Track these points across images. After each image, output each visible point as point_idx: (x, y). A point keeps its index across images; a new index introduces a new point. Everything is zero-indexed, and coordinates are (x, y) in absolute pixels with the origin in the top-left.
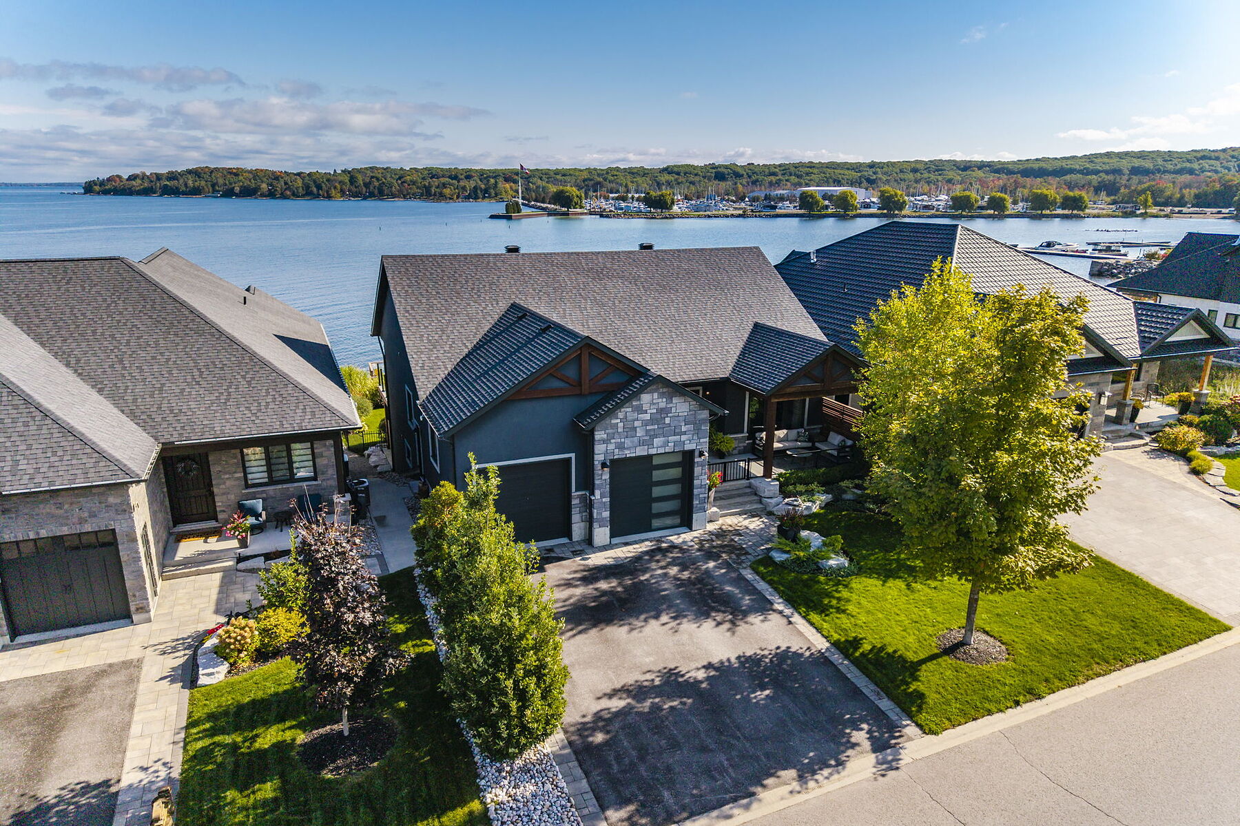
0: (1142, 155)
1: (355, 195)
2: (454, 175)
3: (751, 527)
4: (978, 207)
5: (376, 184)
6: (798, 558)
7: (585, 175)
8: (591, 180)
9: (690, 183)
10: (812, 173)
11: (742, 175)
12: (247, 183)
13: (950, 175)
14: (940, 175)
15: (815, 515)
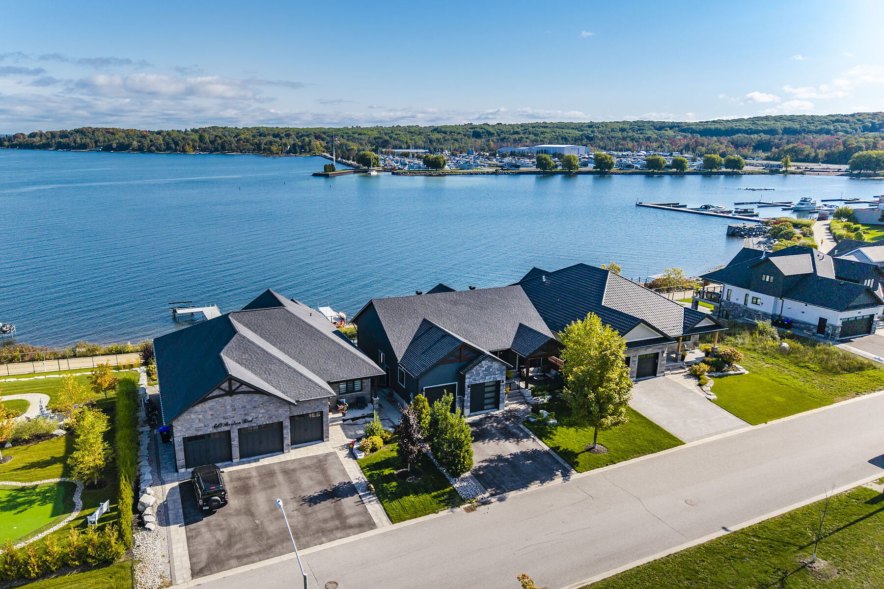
0: (791, 119)
1: (204, 150)
2: (276, 134)
3: (521, 408)
4: (666, 166)
5: (220, 141)
6: (539, 420)
7: (375, 134)
8: (380, 138)
9: (454, 140)
10: (546, 132)
11: (493, 134)
12: (122, 140)
13: (650, 133)
14: (641, 133)
15: (546, 404)
